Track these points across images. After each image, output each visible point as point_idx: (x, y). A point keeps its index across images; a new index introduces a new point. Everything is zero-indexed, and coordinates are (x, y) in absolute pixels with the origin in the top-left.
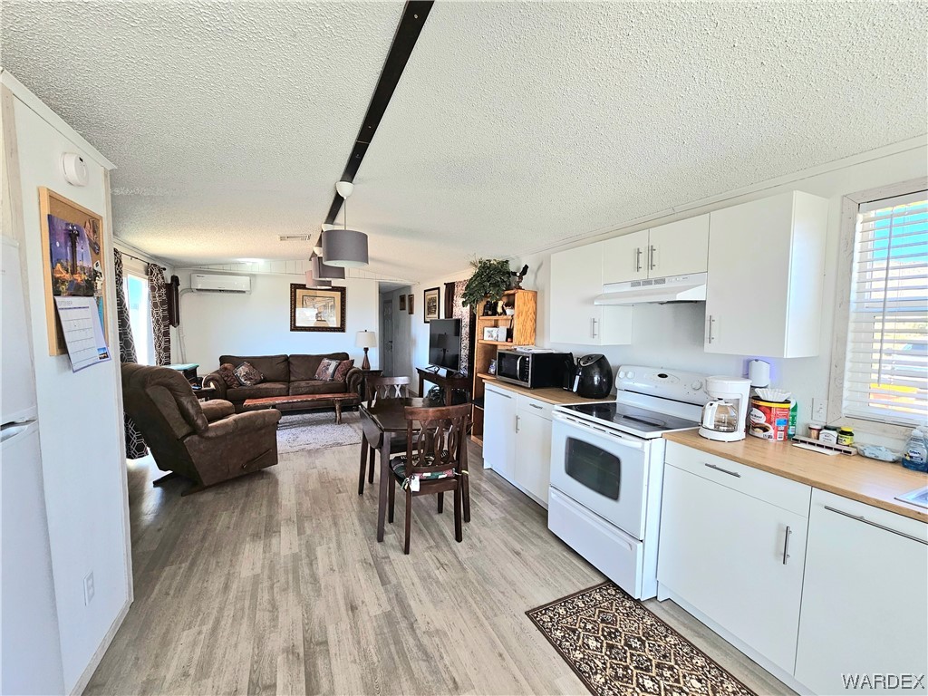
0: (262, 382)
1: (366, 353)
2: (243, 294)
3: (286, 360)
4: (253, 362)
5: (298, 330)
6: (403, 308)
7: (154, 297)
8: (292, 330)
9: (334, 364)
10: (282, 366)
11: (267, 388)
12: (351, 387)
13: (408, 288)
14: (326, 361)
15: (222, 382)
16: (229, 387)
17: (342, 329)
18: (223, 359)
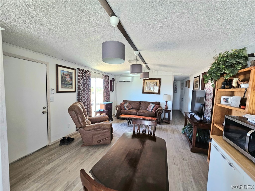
0: (131, 109)
1: (167, 102)
2: (130, 82)
3: (140, 103)
4: (130, 102)
5: (144, 93)
6: (186, 86)
7: (104, 83)
8: (143, 93)
9: (153, 105)
10: (138, 104)
11: (131, 111)
12: (157, 115)
13: (189, 77)
14: (151, 104)
15: (120, 108)
16: (122, 109)
17: (159, 93)
18: (124, 101)
